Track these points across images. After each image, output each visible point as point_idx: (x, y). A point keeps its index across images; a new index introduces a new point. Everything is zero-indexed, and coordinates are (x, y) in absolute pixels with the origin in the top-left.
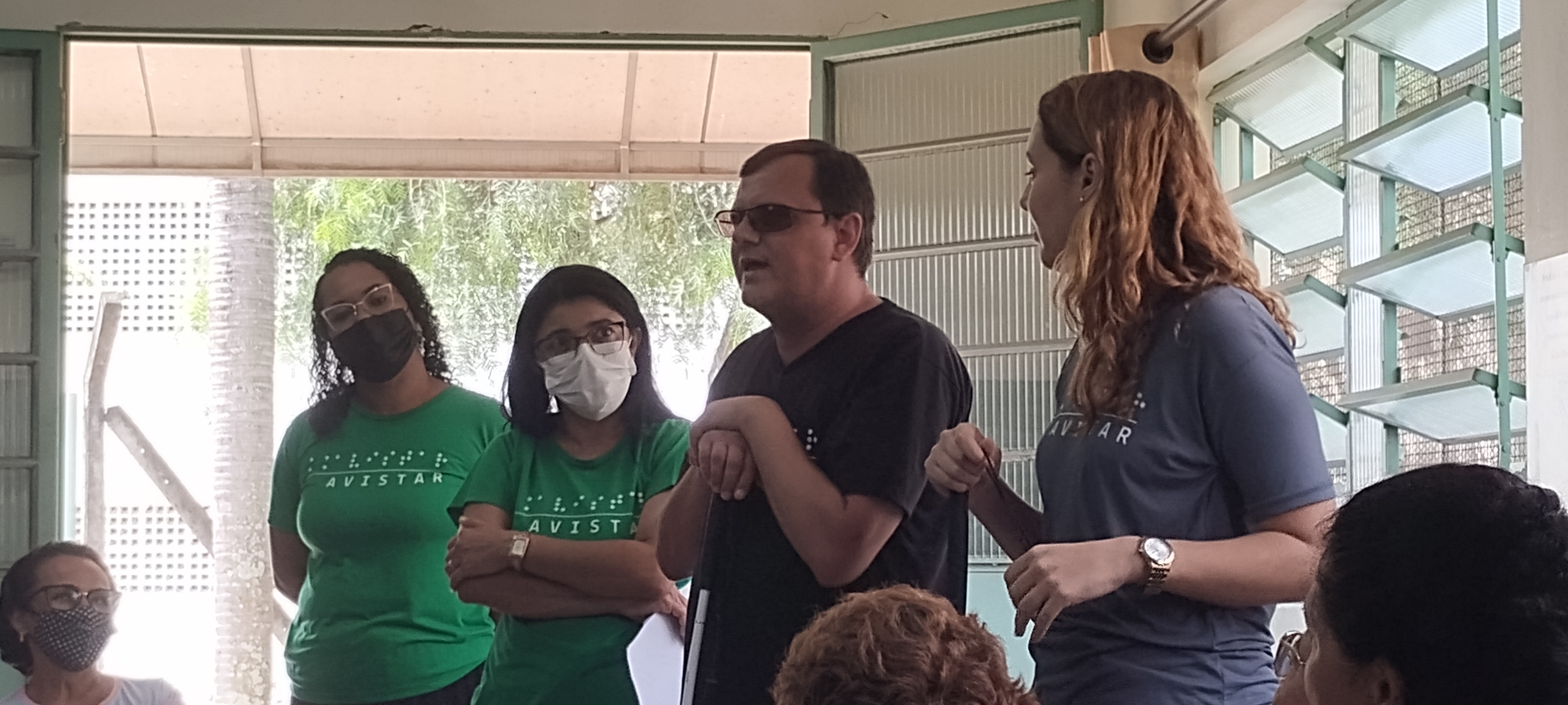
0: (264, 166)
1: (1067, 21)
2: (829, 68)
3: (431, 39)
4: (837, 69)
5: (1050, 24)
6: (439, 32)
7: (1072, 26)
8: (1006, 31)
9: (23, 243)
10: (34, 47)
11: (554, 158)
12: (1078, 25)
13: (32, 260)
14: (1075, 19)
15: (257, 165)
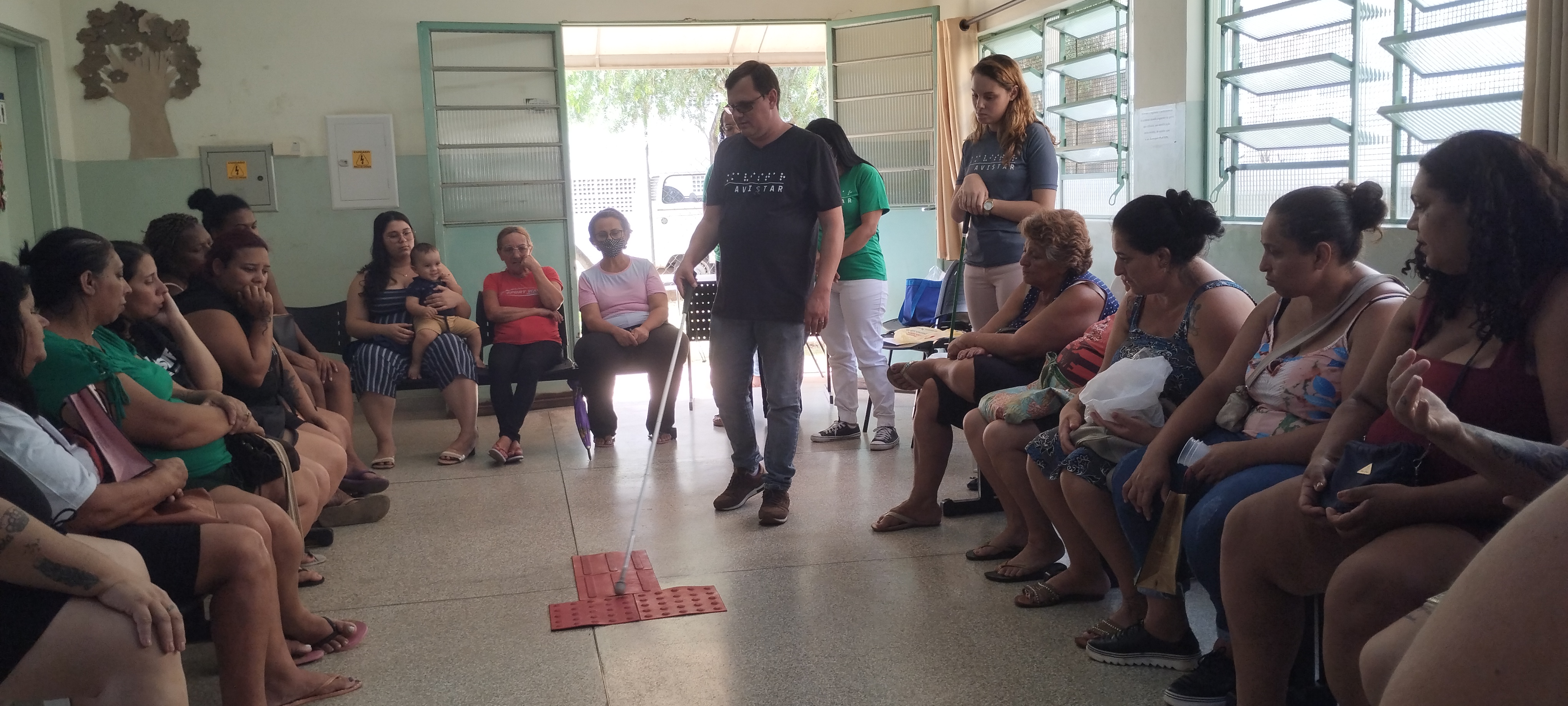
0: (601, 66)
1: (926, 15)
2: (834, 30)
3: (692, 23)
4: (836, 31)
5: (920, 15)
6: (695, 20)
7: (928, 16)
8: (903, 18)
9: (553, 102)
10: (552, 30)
11: (705, 60)
12: (931, 16)
13: (557, 109)
14: (930, 14)
15: (598, 65)
